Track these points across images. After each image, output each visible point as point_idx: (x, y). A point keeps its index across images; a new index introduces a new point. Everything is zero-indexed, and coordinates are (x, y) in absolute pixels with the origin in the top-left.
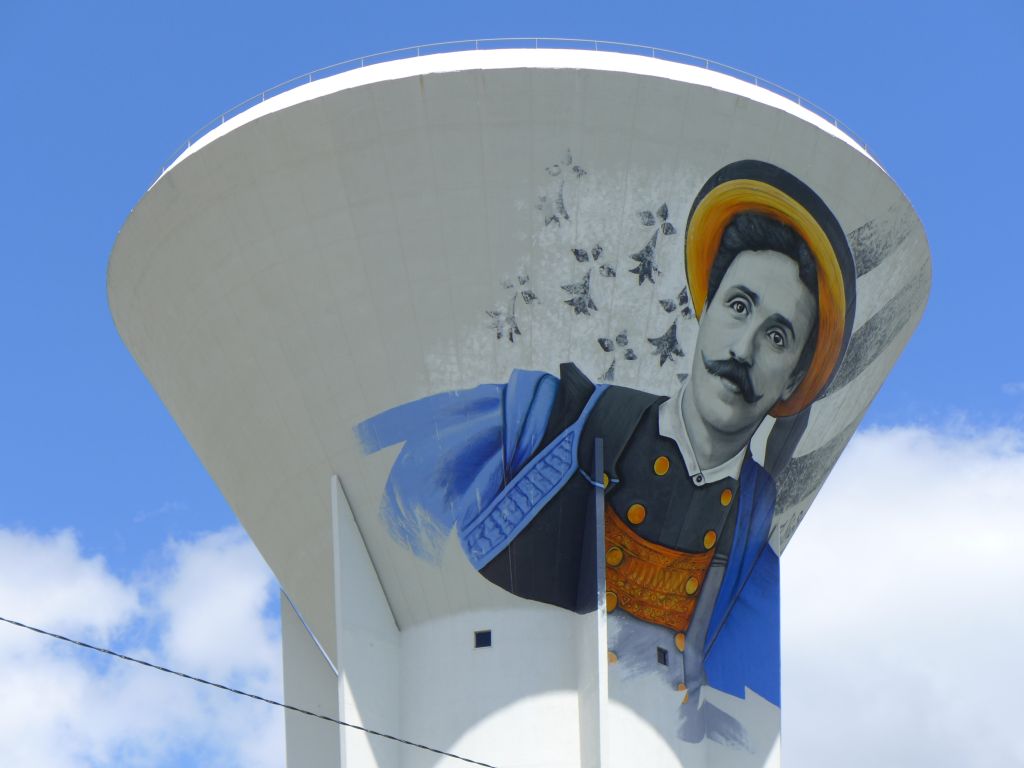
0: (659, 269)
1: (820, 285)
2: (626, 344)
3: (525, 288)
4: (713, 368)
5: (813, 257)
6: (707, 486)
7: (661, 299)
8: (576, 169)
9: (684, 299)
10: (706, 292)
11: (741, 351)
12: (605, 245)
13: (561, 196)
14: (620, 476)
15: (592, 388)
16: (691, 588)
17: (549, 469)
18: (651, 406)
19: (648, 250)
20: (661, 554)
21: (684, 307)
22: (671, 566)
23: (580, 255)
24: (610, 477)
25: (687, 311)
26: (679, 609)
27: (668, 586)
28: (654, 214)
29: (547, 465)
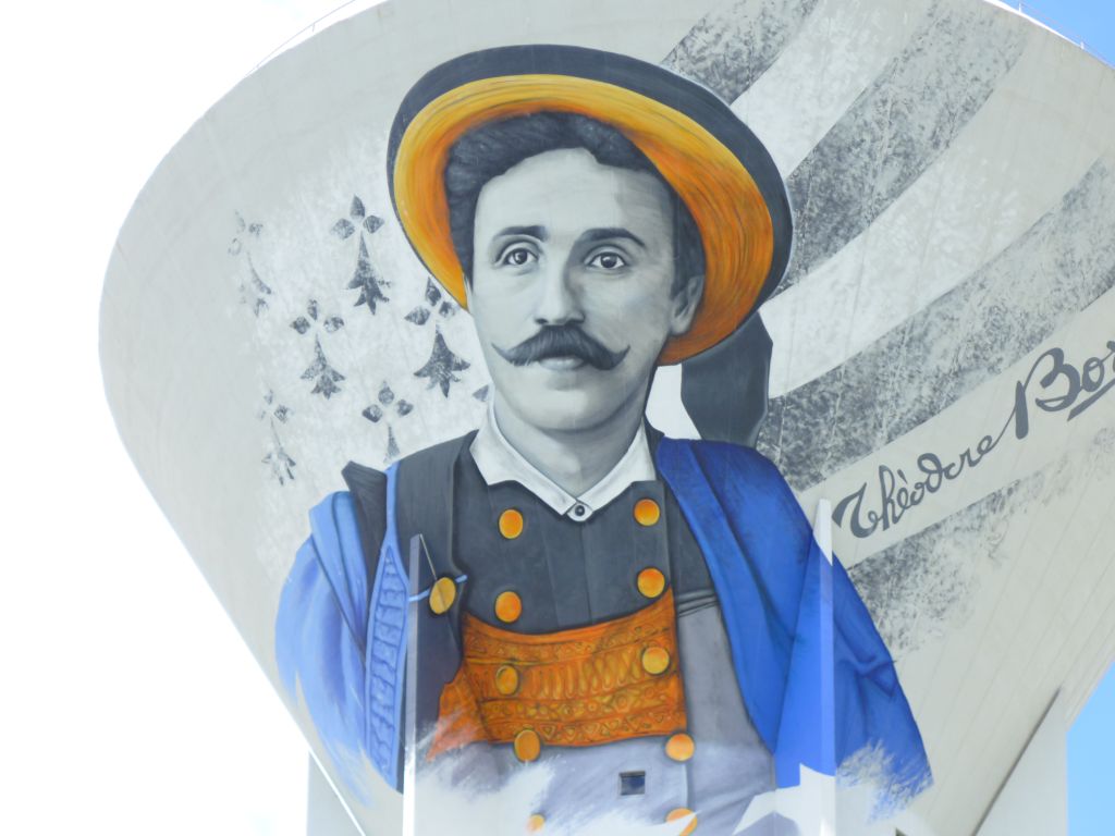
0: (386, 280)
1: (650, 154)
2: (392, 397)
3: (274, 407)
4: (520, 358)
5: (610, 126)
6: (598, 514)
7: (406, 315)
8: (252, 229)
9: (434, 296)
10: (459, 267)
11: (554, 309)
12: (319, 294)
13: (253, 271)
14: (465, 569)
15: (383, 477)
16: (656, 662)
17: (389, 610)
18: (458, 459)
19: (363, 266)
20: (570, 642)
21: (439, 304)
22: (599, 649)
23: (300, 326)
24: (453, 577)
25: (446, 308)
26: (650, 703)
27: (608, 680)
28: (349, 218)
29: (385, 608)
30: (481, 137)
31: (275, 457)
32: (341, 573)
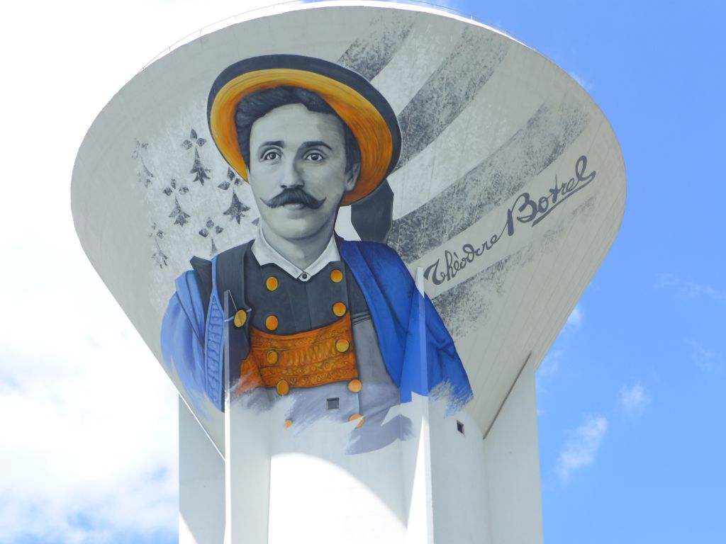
0: (208, 169)
1: (333, 105)
2: (213, 225)
3: (157, 231)
4: (274, 204)
5: (314, 93)
6: (313, 278)
7: (218, 185)
8: (143, 146)
9: (232, 176)
10: (243, 162)
11: (289, 180)
12: (177, 177)
13: (144, 166)
14: (251, 306)
15: (210, 263)
16: (343, 346)
17: (215, 327)
18: (246, 253)
19: (197, 162)
20: (303, 338)
21: (234, 180)
22: (316, 341)
23: (167, 192)
25: (237, 181)
26: (340, 366)
27: (320, 356)
28: (189, 139)
29: (213, 325)
30: (252, 99)
31: (157, 255)
32: (191, 310)
